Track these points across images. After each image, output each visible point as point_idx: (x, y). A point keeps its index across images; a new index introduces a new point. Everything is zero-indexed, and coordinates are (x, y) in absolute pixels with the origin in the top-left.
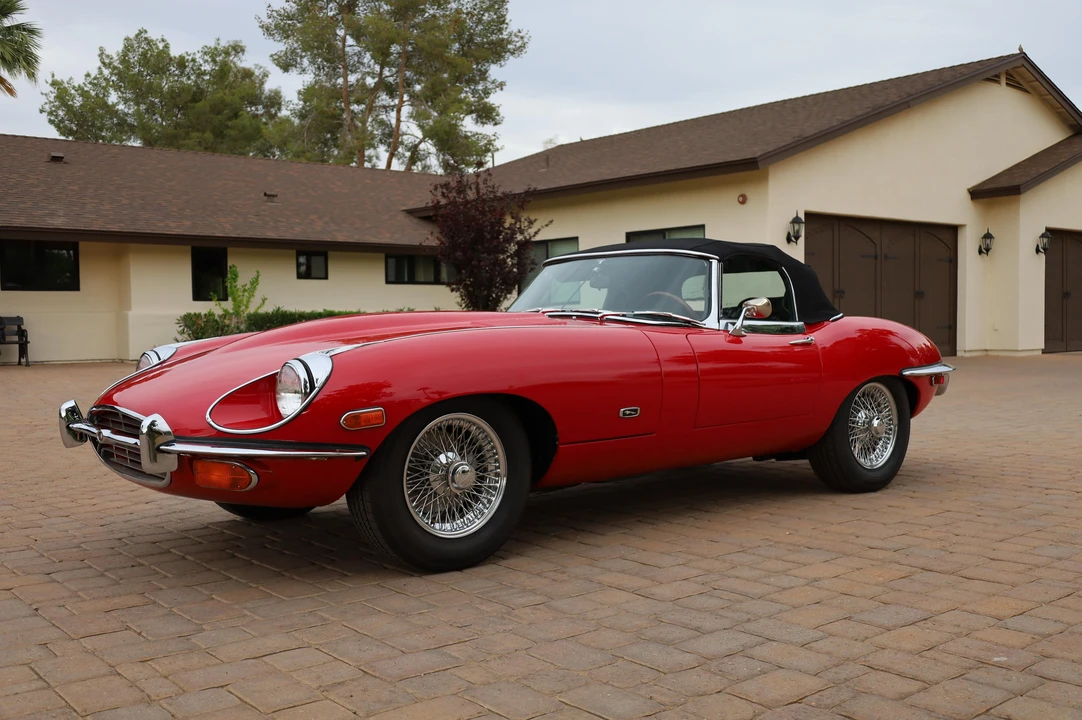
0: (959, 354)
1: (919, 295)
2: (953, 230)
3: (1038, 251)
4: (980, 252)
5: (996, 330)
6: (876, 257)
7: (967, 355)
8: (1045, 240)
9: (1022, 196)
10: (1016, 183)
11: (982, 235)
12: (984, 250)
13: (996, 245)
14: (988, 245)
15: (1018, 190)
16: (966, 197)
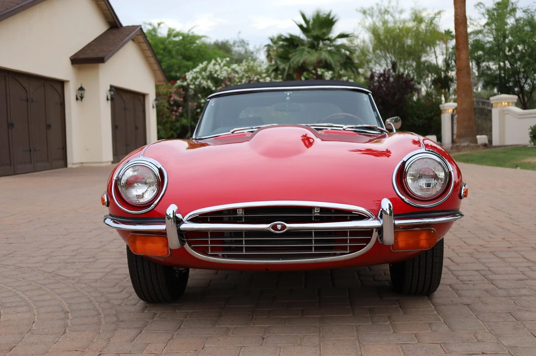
0: (69, 166)
1: (49, 127)
2: (62, 83)
3: (108, 99)
4: (77, 99)
5: (88, 150)
6: (27, 101)
7: (74, 166)
8: (112, 93)
9: (101, 65)
10: (100, 55)
11: (78, 88)
12: (80, 98)
13: (86, 94)
14: (82, 94)
15: (101, 60)
16: (69, 62)
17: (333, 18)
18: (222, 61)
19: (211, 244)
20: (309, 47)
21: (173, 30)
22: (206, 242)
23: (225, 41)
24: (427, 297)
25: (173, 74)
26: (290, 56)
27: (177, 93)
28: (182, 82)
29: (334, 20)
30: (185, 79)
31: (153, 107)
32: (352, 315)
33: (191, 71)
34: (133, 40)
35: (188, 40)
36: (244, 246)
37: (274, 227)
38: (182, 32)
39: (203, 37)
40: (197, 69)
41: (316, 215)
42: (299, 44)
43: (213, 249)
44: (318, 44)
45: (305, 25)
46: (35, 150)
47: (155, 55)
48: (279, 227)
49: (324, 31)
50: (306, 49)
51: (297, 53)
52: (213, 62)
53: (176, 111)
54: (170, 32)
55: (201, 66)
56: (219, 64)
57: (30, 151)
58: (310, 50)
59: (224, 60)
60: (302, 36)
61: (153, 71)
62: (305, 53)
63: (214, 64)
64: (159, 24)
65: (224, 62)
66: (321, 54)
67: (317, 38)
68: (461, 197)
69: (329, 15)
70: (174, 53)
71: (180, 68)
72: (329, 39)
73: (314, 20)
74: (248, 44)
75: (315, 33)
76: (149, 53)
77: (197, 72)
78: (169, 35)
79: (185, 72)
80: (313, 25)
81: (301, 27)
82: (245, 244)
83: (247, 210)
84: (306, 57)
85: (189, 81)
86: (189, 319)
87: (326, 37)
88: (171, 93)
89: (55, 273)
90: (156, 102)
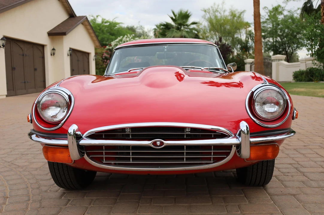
1: (35, 70)
2: (43, 46)
3: (68, 55)
4: (51, 55)
6: (23, 55)
8: (71, 52)
9: (64, 37)
10: (64, 31)
11: (52, 49)
12: (53, 54)
13: (56, 52)
14: (54, 52)
15: (64, 34)
16: (47, 35)
17: (189, 14)
18: (130, 36)
19: (105, 155)
20: (176, 29)
21: (105, 20)
22: (102, 154)
23: (132, 26)
24: (262, 188)
25: (104, 43)
26: (166, 34)
27: (106, 52)
28: (109, 47)
29: (190, 15)
30: (110, 45)
31: (94, 60)
32: (211, 203)
33: (114, 41)
34: (82, 24)
35: (112, 25)
36: (131, 156)
37: (155, 144)
38: (109, 21)
39: (120, 23)
40: (117, 40)
41: (187, 133)
42: (171, 27)
43: (107, 159)
44: (181, 27)
45: (174, 18)
46: (28, 82)
47: (94, 32)
48: (158, 143)
49: (184, 20)
50: (175, 30)
51: (170, 32)
52: (126, 36)
53: (106, 62)
54: (103, 21)
55: (119, 38)
56: (129, 38)
57: (25, 82)
58: (177, 30)
59: (132, 35)
60: (173, 23)
61: (93, 41)
62: (174, 32)
63: (126, 38)
64: (97, 16)
65: (132, 36)
66: (182, 33)
67: (180, 25)
68: (293, 119)
69: (187, 12)
70: (105, 31)
71: (108, 40)
72: (187, 25)
73: (179, 15)
74: (144, 28)
75: (179, 22)
76: (91, 31)
77: (117, 42)
78: (103, 22)
79: (111, 42)
80: (178, 17)
81: (172, 18)
82: (132, 155)
83: (133, 129)
84: (175, 34)
85: (113, 46)
86: (92, 206)
87: (185, 24)
88: (103, 53)
89: (12, 162)
90: (95, 57)
